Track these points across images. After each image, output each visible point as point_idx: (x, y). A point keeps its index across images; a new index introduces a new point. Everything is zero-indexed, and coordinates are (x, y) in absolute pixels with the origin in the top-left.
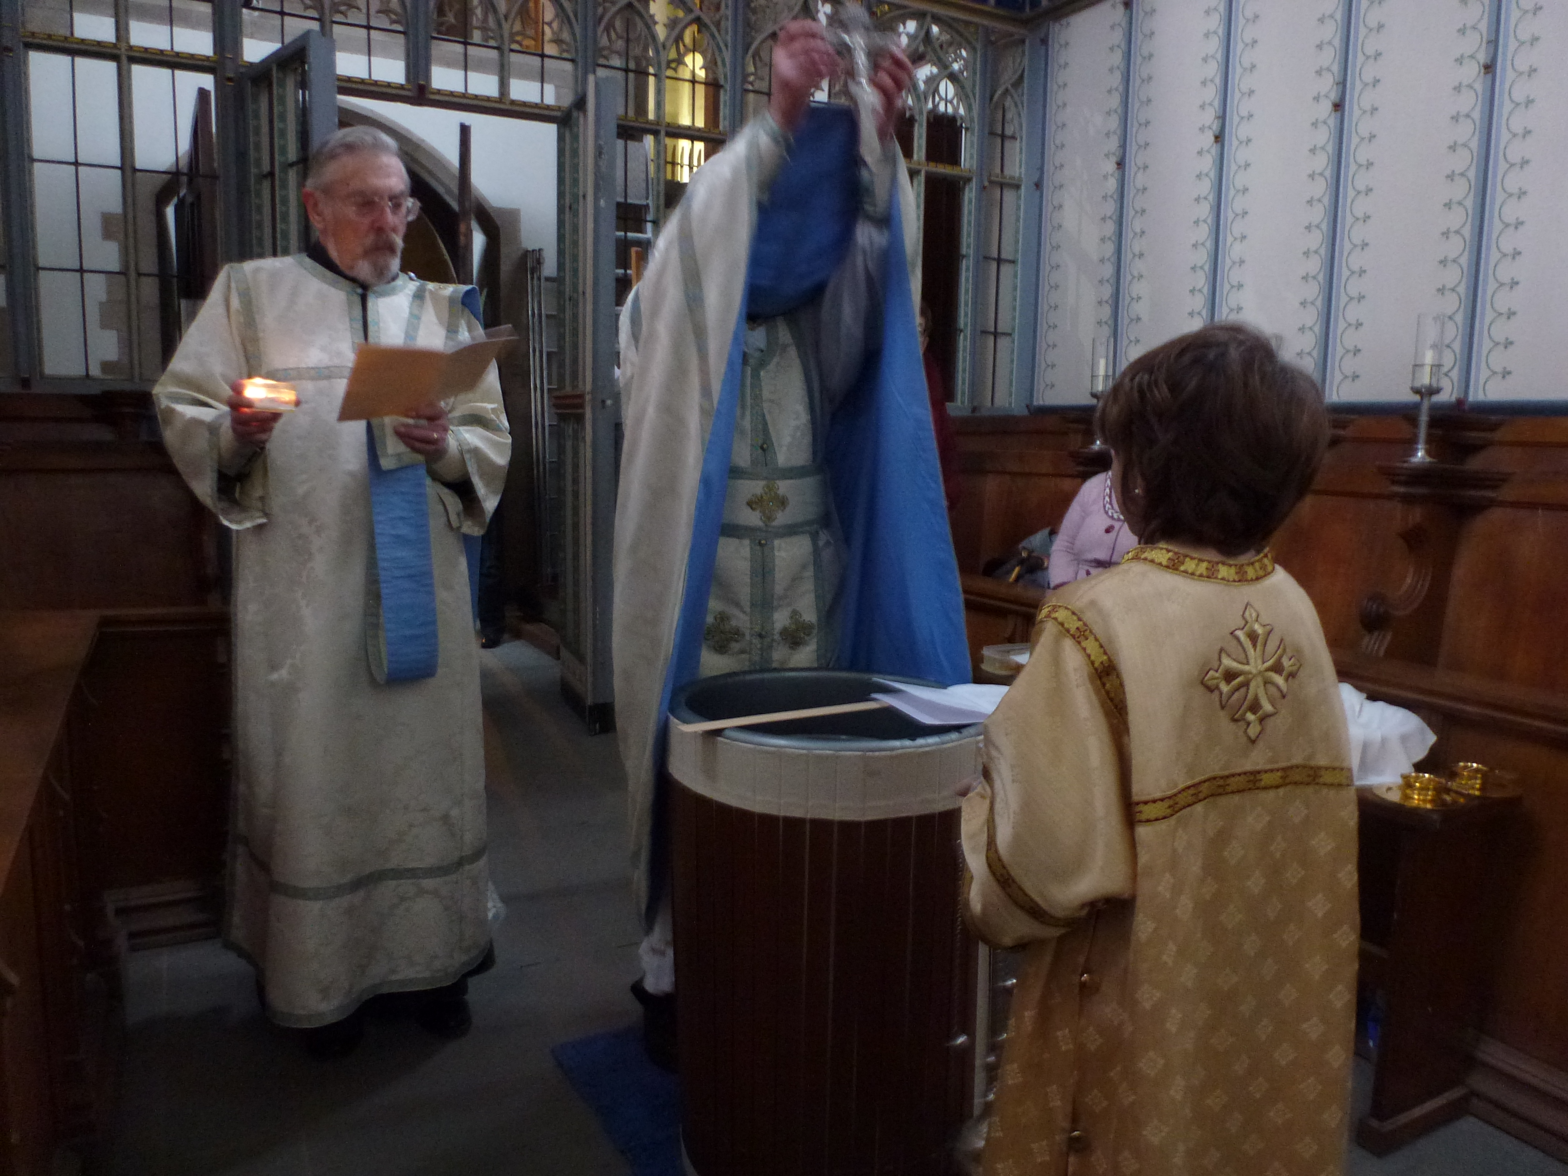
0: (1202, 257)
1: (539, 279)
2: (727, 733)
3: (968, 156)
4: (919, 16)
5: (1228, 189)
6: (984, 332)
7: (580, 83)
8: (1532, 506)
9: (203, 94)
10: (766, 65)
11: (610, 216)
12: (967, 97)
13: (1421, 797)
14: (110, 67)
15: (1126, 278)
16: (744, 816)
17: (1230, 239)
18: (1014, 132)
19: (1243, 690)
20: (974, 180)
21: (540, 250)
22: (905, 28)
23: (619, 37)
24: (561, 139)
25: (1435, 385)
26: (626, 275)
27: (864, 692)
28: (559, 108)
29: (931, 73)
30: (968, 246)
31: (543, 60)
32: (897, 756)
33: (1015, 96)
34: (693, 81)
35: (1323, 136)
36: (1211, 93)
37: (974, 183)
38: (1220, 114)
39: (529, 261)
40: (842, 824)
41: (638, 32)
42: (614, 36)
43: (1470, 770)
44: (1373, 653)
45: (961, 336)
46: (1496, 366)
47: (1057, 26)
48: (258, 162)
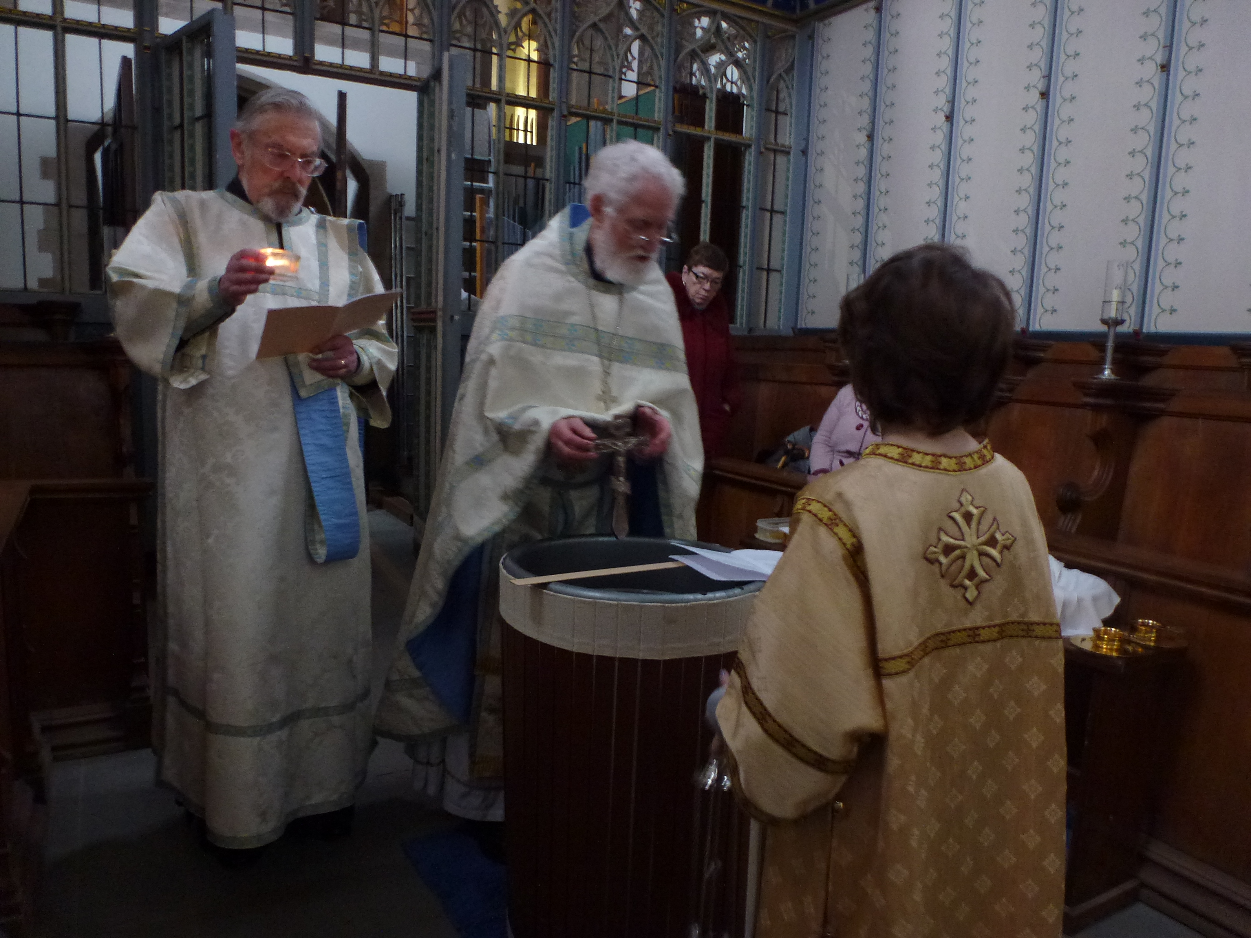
0: (934, 212)
1: (401, 218)
2: (552, 586)
3: (749, 127)
4: (711, 13)
5: (955, 159)
6: (760, 269)
7: (437, 58)
8: (1194, 416)
9: (126, 61)
10: (588, 50)
11: (459, 169)
12: (748, 79)
13: (1109, 647)
14: (48, 35)
15: (873, 228)
17: (956, 199)
18: (786, 110)
19: (959, 562)
20: (753, 146)
21: (402, 195)
22: (700, 23)
23: (469, 23)
24: (420, 104)
25: (1119, 318)
26: (471, 215)
27: (664, 554)
28: (419, 79)
29: (720, 59)
30: (748, 199)
31: (406, 40)
32: (691, 607)
33: (787, 80)
34: (529, 60)
35: (1032, 118)
36: (943, 82)
37: (753, 150)
38: (950, 99)
39: (393, 204)
40: (645, 662)
41: (485, 19)
42: (465, 22)
43: (1147, 625)
44: (1068, 530)
45: (741, 271)
46: (1165, 305)
47: (821, 25)
48: (170, 117)
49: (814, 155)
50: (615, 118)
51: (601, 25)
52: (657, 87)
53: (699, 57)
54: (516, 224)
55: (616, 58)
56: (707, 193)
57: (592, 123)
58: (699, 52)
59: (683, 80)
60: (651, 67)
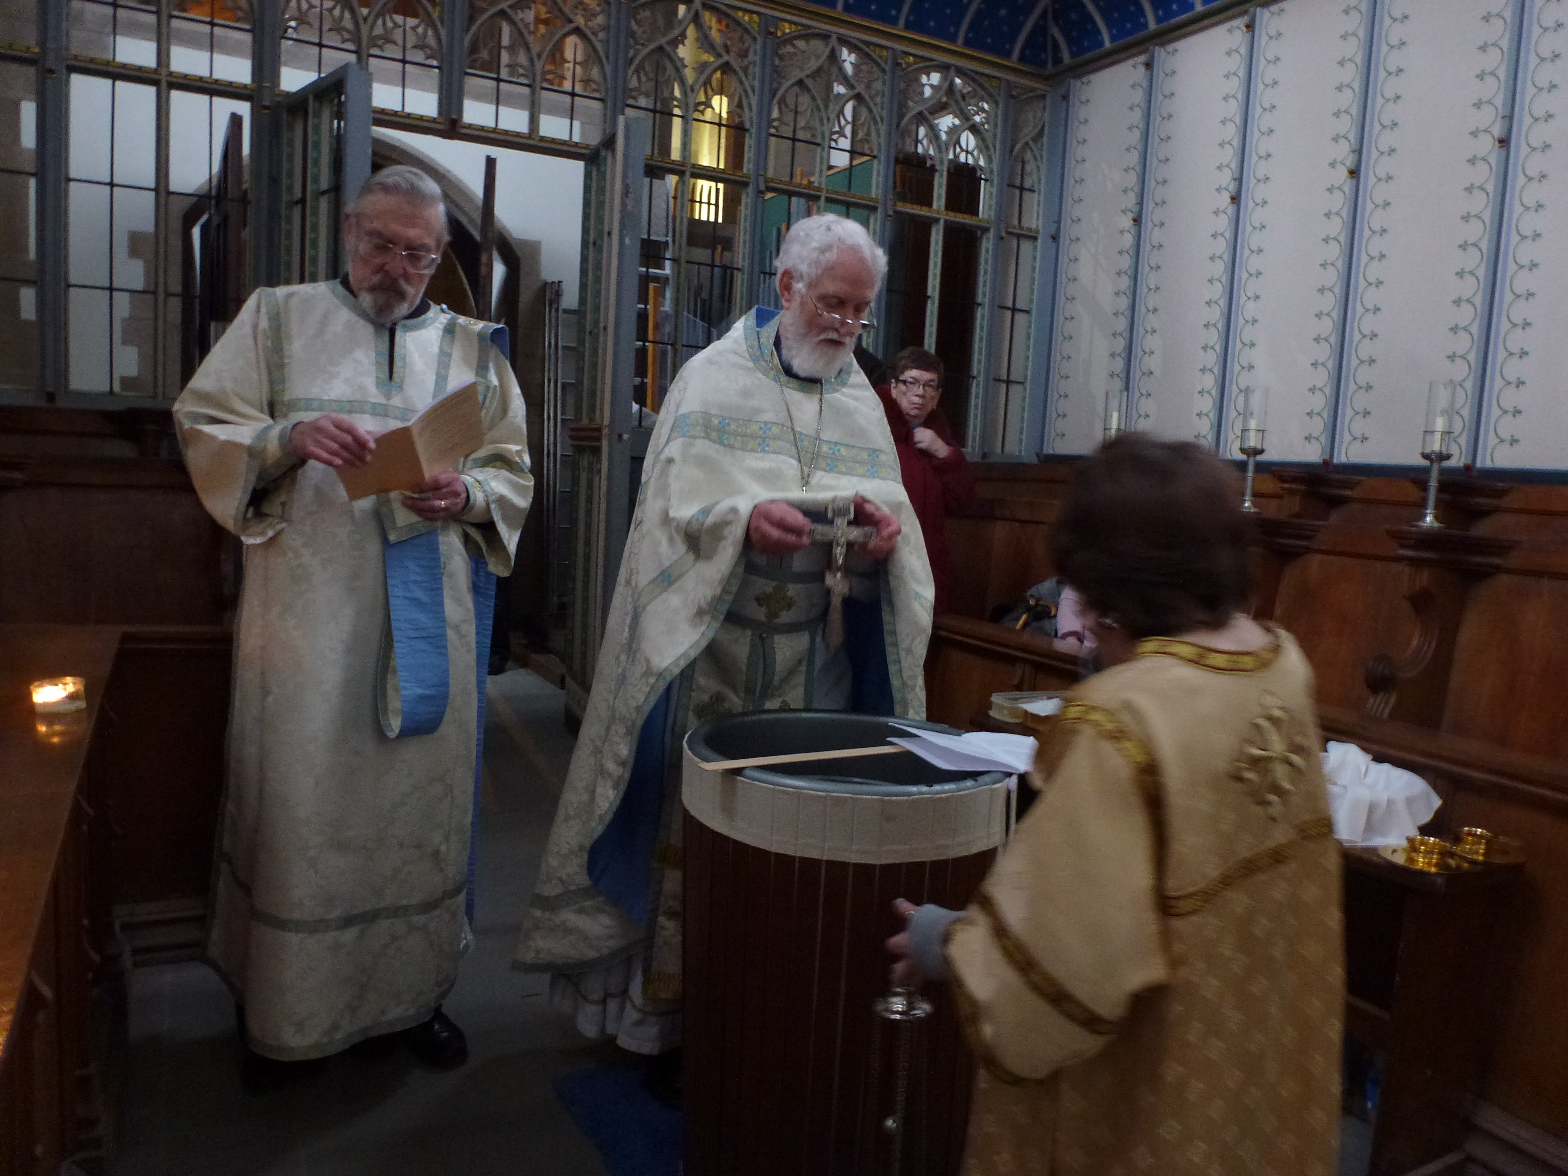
0: (1216, 314)
1: (557, 310)
2: (747, 772)
3: (986, 206)
4: (943, 68)
5: (1243, 248)
6: (998, 380)
7: (609, 122)
8: (1539, 574)
9: (236, 121)
10: (792, 110)
11: (634, 252)
12: (987, 148)
13: (1426, 860)
14: (149, 92)
15: (1139, 330)
16: (761, 854)
17: (1243, 298)
18: (1033, 186)
20: (992, 230)
21: (560, 282)
22: (929, 79)
23: (649, 79)
24: (588, 176)
25: (1444, 451)
26: (644, 309)
27: (880, 736)
28: (587, 147)
29: (953, 123)
30: (984, 295)
31: (573, 99)
32: (914, 801)
33: (1035, 150)
34: (719, 123)
35: (1339, 202)
36: (1229, 155)
37: (991, 234)
38: (1237, 176)
39: (548, 294)
40: (857, 866)
41: (667, 74)
42: (644, 79)
43: (1475, 835)
44: (1378, 714)
45: (975, 382)
46: (1505, 434)
47: (1078, 84)
48: (290, 188)
49: (1068, 241)
50: (823, 195)
51: (809, 82)
52: (875, 157)
53: (927, 120)
54: (698, 320)
55: (825, 122)
56: (934, 286)
57: (794, 200)
58: (927, 113)
59: (907, 148)
60: (868, 134)
